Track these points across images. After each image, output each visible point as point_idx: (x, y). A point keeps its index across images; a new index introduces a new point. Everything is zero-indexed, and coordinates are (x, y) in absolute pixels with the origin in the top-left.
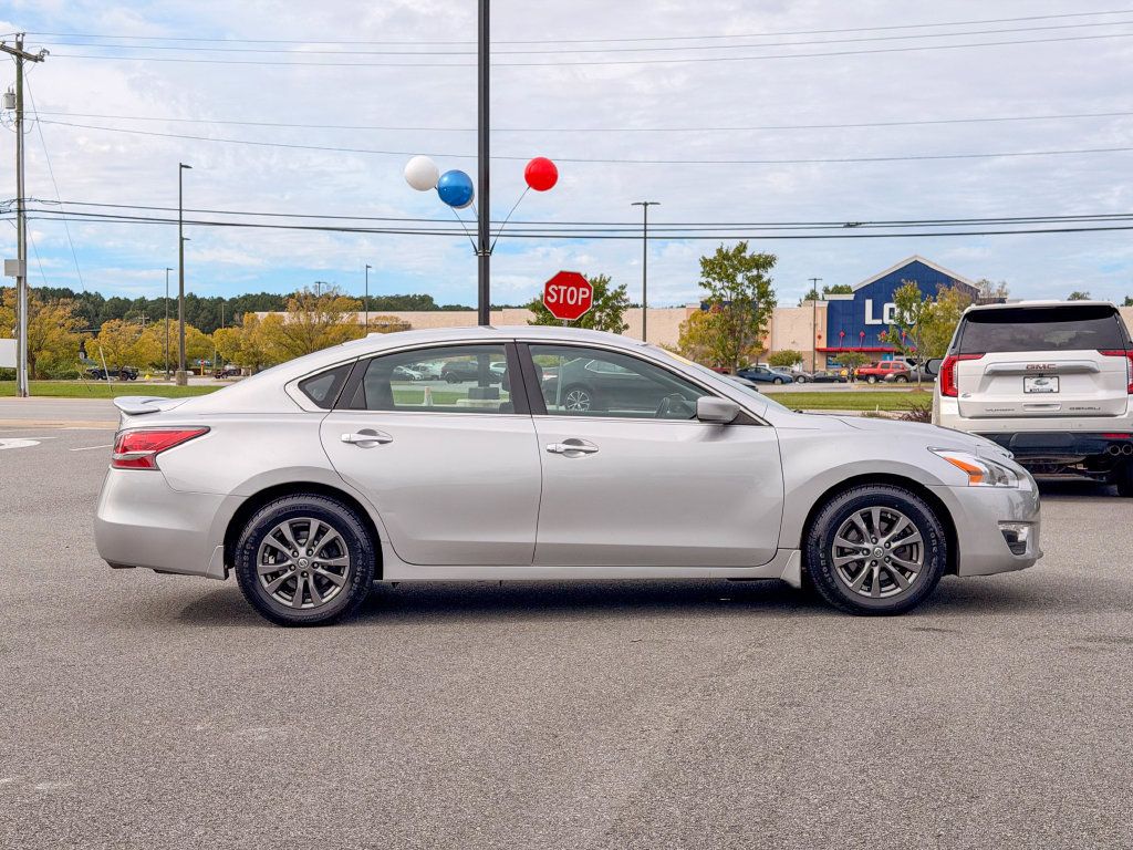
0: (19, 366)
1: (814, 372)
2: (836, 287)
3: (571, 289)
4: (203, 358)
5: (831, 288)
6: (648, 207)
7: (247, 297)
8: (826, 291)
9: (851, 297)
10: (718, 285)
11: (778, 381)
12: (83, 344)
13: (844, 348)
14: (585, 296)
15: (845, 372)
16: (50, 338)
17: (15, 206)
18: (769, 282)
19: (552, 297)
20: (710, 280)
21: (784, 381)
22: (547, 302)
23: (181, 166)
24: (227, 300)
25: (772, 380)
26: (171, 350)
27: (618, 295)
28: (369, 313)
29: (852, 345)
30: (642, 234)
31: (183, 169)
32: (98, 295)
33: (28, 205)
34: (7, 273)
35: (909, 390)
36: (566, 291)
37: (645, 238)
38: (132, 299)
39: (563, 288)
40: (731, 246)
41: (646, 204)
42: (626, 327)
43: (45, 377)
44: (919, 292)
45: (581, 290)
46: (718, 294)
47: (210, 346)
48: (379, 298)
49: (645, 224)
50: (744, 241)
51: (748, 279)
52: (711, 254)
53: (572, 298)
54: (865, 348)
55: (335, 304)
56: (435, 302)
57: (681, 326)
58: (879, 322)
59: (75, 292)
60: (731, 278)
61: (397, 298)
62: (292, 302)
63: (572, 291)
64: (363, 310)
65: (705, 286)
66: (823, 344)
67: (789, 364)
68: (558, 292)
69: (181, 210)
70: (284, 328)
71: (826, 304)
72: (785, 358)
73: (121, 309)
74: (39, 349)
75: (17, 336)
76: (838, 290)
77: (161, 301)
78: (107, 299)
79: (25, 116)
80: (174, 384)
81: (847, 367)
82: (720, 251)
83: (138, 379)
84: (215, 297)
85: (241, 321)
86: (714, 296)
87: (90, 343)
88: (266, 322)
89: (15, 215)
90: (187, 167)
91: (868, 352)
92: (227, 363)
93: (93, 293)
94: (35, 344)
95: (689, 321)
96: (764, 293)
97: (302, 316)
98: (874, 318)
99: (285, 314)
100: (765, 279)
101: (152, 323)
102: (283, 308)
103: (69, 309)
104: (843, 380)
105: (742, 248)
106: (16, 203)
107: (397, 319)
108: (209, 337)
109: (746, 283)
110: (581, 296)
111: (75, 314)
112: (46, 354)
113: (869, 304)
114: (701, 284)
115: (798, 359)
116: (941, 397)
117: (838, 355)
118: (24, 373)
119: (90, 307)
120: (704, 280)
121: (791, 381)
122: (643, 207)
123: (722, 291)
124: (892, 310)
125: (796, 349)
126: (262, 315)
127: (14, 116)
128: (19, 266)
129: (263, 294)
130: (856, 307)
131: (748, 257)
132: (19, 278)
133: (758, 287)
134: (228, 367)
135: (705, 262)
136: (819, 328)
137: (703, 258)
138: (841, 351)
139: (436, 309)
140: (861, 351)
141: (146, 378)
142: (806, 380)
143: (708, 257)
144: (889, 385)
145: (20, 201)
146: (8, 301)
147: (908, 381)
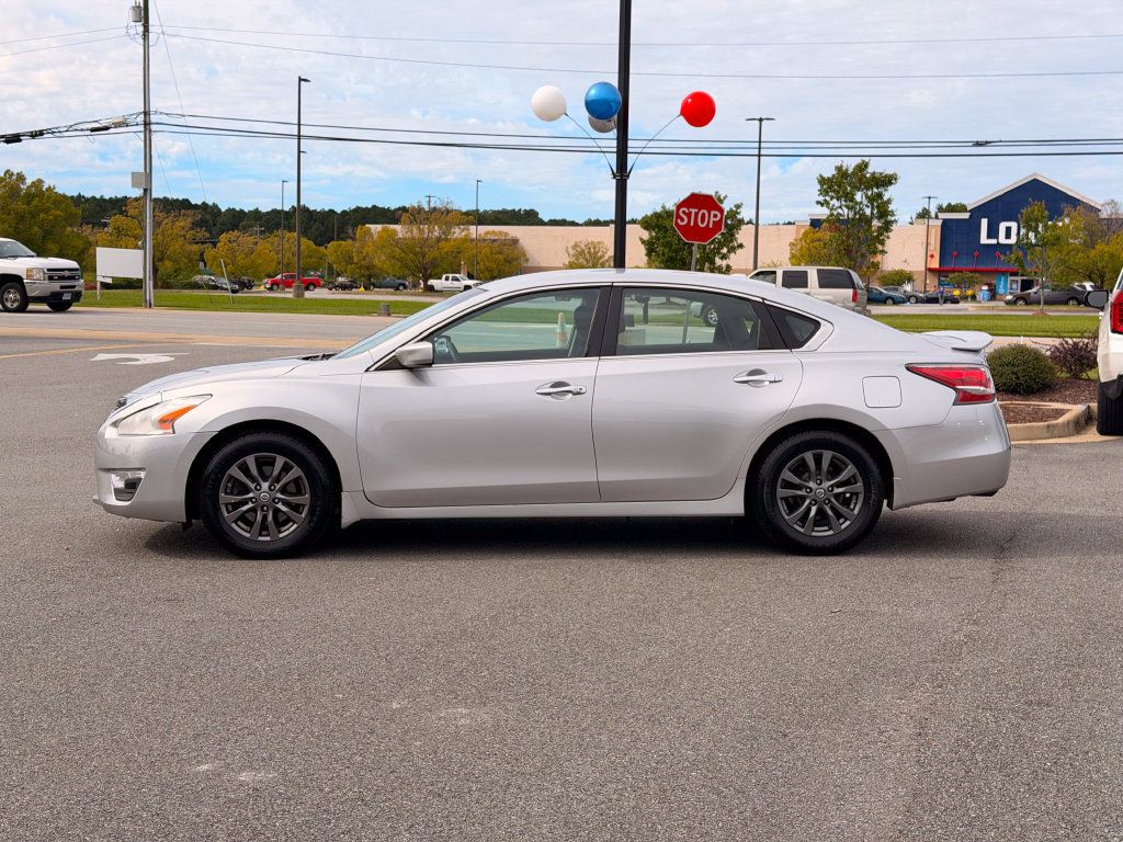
0: (145, 277)
1: (925, 292)
2: (949, 205)
3: (703, 211)
4: (316, 269)
5: (944, 207)
6: (764, 122)
7: (358, 209)
8: (941, 209)
9: (966, 216)
10: (835, 202)
11: (890, 301)
12: (202, 254)
13: (957, 267)
14: (717, 219)
15: (957, 293)
16: (171, 249)
17: (141, 119)
18: (889, 201)
19: (682, 220)
20: (828, 198)
21: (896, 302)
22: (677, 224)
23: (300, 80)
24: (339, 211)
25: (883, 300)
26: (285, 261)
27: (733, 214)
28: (479, 227)
29: (965, 263)
30: (756, 152)
31: (302, 83)
32: (215, 206)
33: (153, 118)
34: (135, 185)
35: (1031, 313)
36: (697, 214)
37: (759, 156)
38: (246, 210)
39: (694, 211)
40: (850, 164)
41: (761, 120)
42: (741, 246)
43: (167, 286)
44: (1046, 213)
45: (713, 212)
46: (835, 213)
47: (322, 257)
48: (485, 212)
49: (760, 142)
50: (866, 159)
51: (867, 197)
52: (829, 172)
53: (703, 221)
54: (979, 267)
55: (448, 219)
56: (540, 216)
57: (791, 244)
58: (994, 241)
59: (193, 203)
60: (849, 197)
61: (504, 212)
62: (405, 217)
63: (704, 214)
64: (473, 224)
65: (822, 205)
66: (935, 264)
67: (900, 283)
68: (689, 215)
69: (299, 125)
70: (397, 243)
71: (939, 223)
72: (897, 279)
73: (237, 220)
74: (161, 260)
75: (143, 248)
76: (951, 208)
77: (275, 212)
78: (223, 210)
79: (151, 29)
80: (290, 296)
81: (959, 287)
82: (839, 169)
83: (254, 289)
84: (327, 209)
85: (355, 234)
86: (832, 215)
87: (210, 252)
88: (380, 237)
89: (141, 128)
90: (305, 80)
91: (982, 272)
92: (339, 275)
93: (210, 203)
94: (158, 254)
95: (801, 240)
96: (884, 212)
97: (415, 231)
98: (989, 237)
99: (397, 227)
100: (885, 198)
101: (267, 234)
102: (396, 222)
103: (190, 220)
104: (955, 301)
105: (863, 167)
106: (142, 116)
107: (506, 234)
108: (322, 248)
109: (865, 202)
110: (712, 219)
111: (196, 225)
112: (168, 264)
113: (984, 222)
114: (818, 203)
115: (909, 278)
116: (1111, 334)
117: (951, 275)
118: (149, 284)
119: (208, 217)
120: (821, 199)
121: (904, 302)
122: (758, 122)
123: (840, 211)
124: (1008, 230)
125: (907, 268)
126: (376, 228)
127: (141, 29)
128: (145, 178)
129: (374, 206)
130: (971, 226)
131: (868, 175)
132: (145, 190)
133: (878, 207)
134: (340, 279)
135: (822, 181)
136: (931, 248)
137: (821, 176)
138: (953, 271)
139: (542, 223)
140: (975, 271)
141: (261, 290)
142: (919, 301)
143: (826, 176)
144: (1009, 307)
145: (146, 113)
146: (132, 212)
147: (1027, 304)
